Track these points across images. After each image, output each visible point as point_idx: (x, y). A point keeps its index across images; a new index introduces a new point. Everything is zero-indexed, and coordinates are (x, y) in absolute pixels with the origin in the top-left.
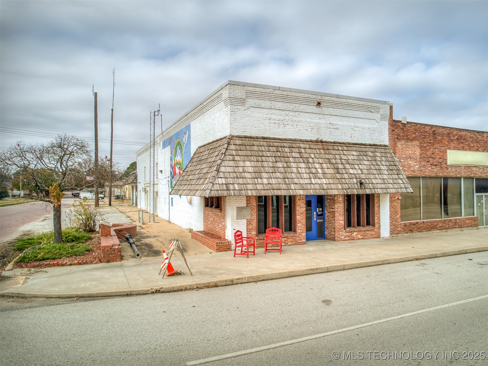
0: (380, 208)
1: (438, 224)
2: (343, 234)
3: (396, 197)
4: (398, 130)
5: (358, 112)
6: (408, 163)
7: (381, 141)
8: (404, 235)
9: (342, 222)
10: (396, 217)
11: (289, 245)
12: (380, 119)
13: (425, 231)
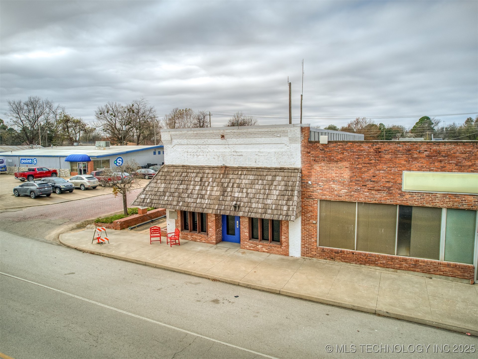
0: (288, 228)
1: (379, 260)
2: (247, 244)
3: (311, 221)
4: (315, 151)
5: (263, 139)
6: (329, 187)
7: (291, 164)
8: (320, 260)
9: (247, 234)
10: (310, 241)
11: (203, 242)
12: (290, 143)
13: (354, 263)
